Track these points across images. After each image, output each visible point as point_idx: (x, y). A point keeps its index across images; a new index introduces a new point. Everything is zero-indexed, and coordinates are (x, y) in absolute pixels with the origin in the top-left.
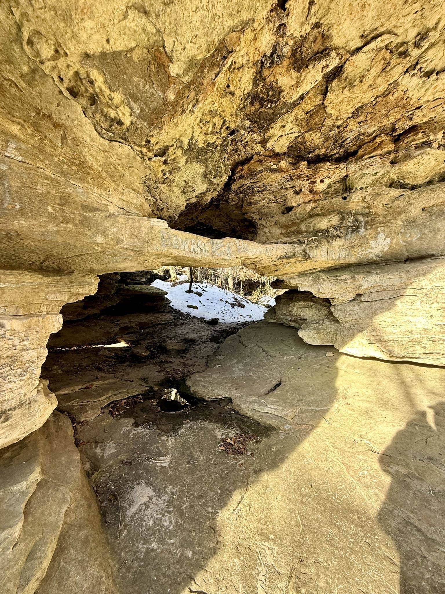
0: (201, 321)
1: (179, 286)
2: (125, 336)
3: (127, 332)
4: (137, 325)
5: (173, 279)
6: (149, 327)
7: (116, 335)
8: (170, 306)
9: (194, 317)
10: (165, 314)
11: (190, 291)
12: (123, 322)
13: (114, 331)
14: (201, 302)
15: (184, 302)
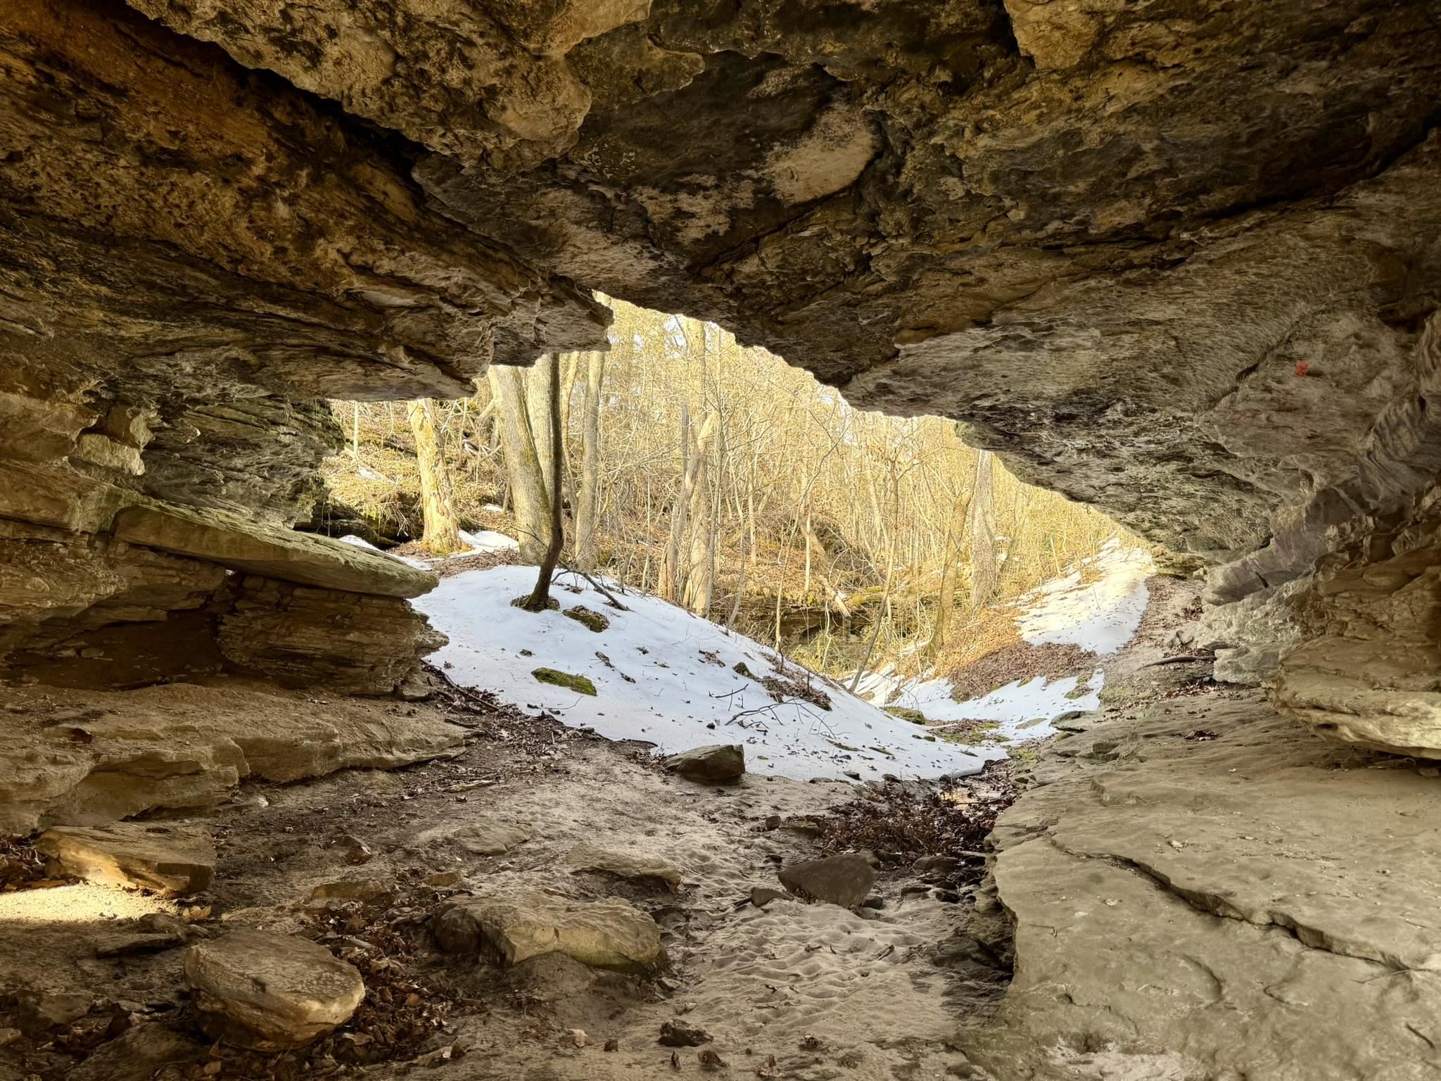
0: (633, 757)
1: (474, 575)
2: (132, 828)
3: (144, 803)
4: (224, 755)
5: (436, 545)
6: (307, 781)
7: (52, 817)
8: (431, 669)
9: (588, 737)
10: (406, 707)
11: (539, 601)
12: (129, 724)
13: (41, 782)
14: (605, 659)
15: (510, 654)
